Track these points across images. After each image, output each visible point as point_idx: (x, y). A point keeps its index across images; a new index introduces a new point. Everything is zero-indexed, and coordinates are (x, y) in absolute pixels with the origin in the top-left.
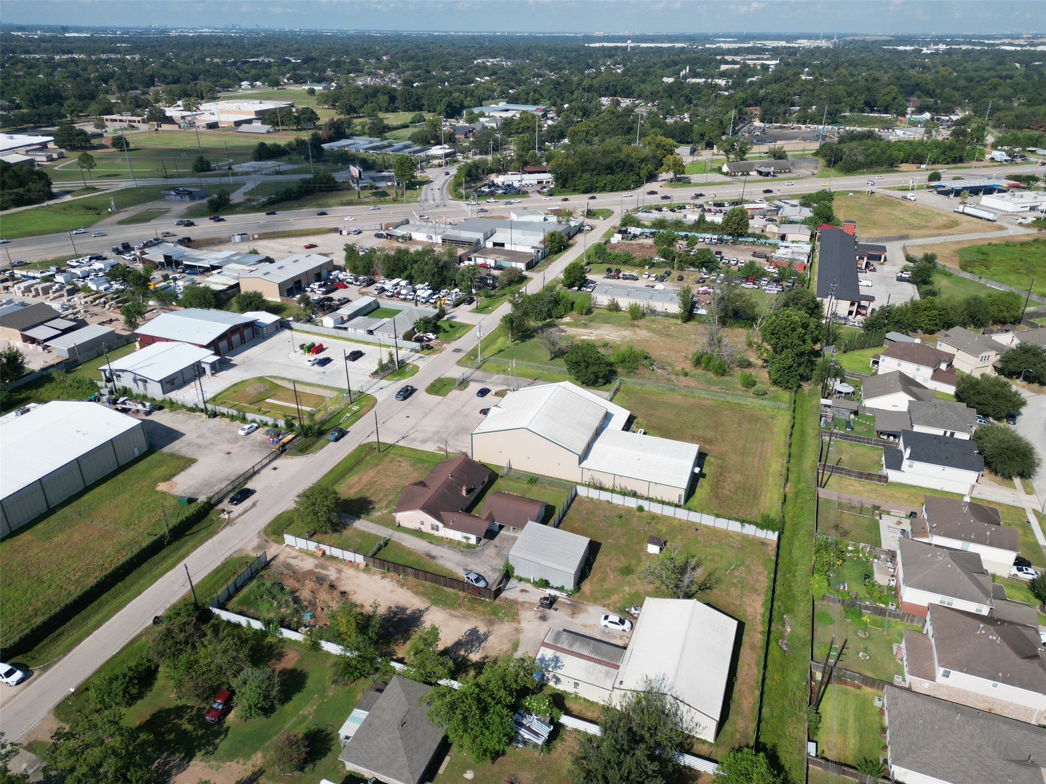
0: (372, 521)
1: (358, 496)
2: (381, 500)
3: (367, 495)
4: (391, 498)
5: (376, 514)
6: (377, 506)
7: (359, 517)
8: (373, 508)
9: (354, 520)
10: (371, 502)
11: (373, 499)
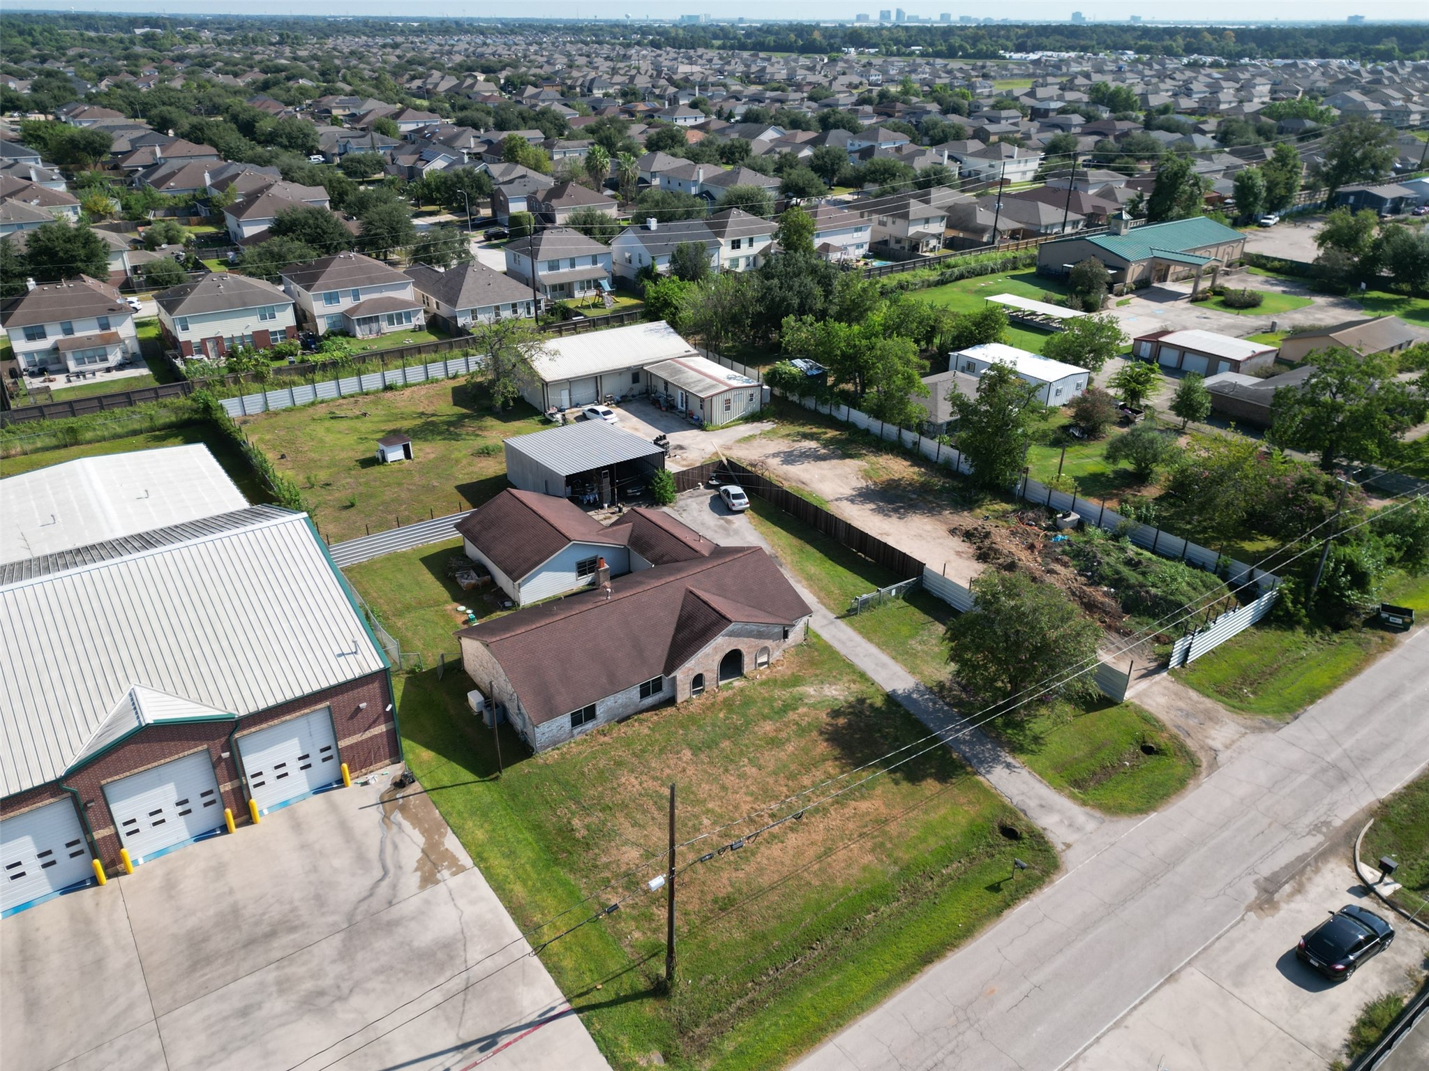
0: (863, 676)
1: (866, 776)
2: (802, 731)
3: (831, 767)
4: (768, 727)
5: (838, 692)
6: (824, 717)
7: (891, 698)
8: (836, 713)
9: (908, 697)
10: (835, 737)
11: (822, 747)
